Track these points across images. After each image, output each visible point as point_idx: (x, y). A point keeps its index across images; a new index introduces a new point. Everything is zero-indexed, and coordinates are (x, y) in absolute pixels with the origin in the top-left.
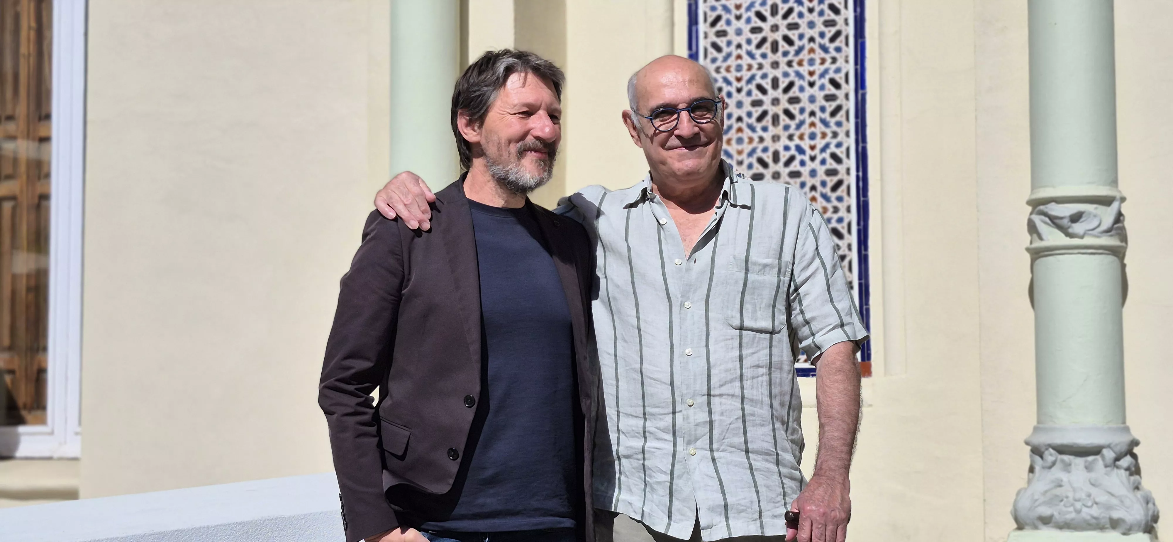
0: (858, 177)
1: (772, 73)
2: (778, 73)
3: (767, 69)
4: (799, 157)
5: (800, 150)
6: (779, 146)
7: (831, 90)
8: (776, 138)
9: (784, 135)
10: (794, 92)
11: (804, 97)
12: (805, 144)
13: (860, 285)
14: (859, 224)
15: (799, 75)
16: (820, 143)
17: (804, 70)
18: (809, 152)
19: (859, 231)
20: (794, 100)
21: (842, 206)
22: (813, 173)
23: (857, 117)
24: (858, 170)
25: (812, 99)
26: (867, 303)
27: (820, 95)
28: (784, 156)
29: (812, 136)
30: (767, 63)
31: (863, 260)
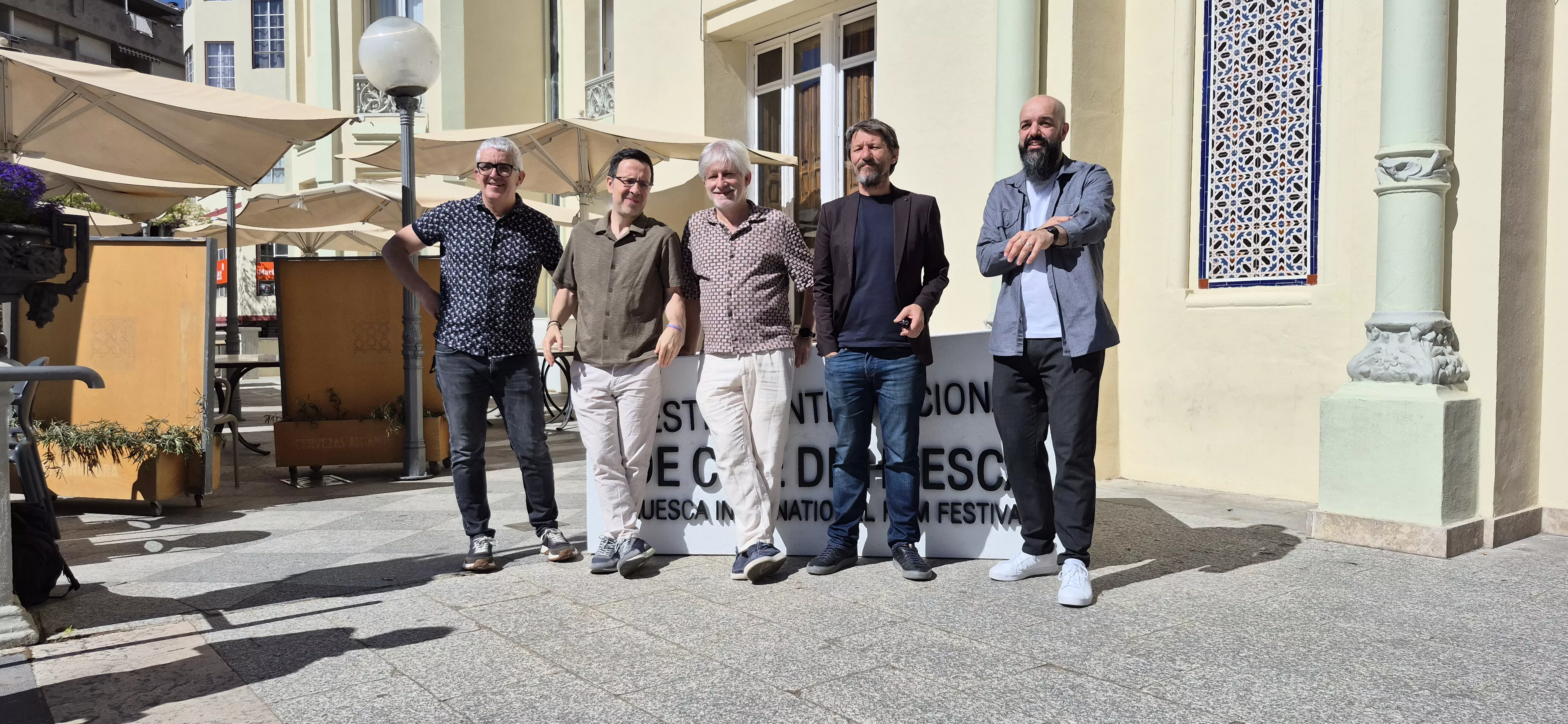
0: (1313, 146)
1: (1257, 79)
2: (1262, 78)
3: (1255, 76)
4: (1274, 136)
5: (1275, 131)
6: (1261, 129)
7: (1297, 87)
8: (1259, 124)
9: (1264, 121)
10: (1273, 91)
11: (1279, 93)
12: (1278, 127)
13: (1312, 221)
14: (1313, 179)
15: (1275, 78)
16: (1288, 125)
17: (1279, 75)
18: (1281, 132)
19: (1312, 184)
20: (1272, 97)
21: (1302, 168)
22: (1283, 146)
23: (1314, 104)
24: (1313, 142)
25: (1284, 95)
26: (1316, 234)
27: (1289, 91)
28: (1264, 136)
29: (1284, 121)
30: (1254, 72)
31: (1315, 204)
